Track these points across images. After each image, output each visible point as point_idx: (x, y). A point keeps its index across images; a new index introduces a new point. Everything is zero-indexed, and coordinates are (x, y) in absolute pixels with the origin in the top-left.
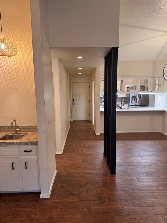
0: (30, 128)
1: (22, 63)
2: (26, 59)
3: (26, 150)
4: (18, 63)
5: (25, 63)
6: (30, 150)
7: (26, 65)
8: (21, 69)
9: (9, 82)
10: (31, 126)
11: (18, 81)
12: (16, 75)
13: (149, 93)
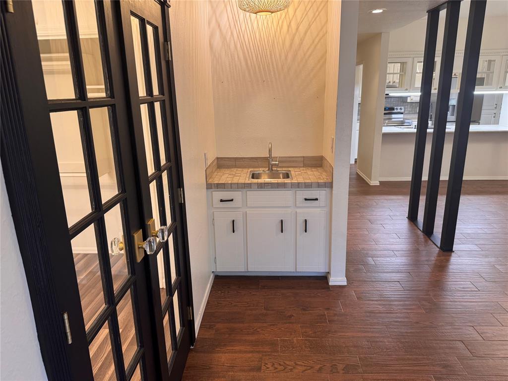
0: (290, 161)
1: (282, 25)
2: (291, 18)
3: (307, 198)
4: (275, 27)
5: (289, 26)
6: (314, 197)
7: (290, 29)
8: (280, 38)
9: (255, 68)
10: (293, 157)
11: (273, 65)
12: (268, 53)
13: (496, 90)
